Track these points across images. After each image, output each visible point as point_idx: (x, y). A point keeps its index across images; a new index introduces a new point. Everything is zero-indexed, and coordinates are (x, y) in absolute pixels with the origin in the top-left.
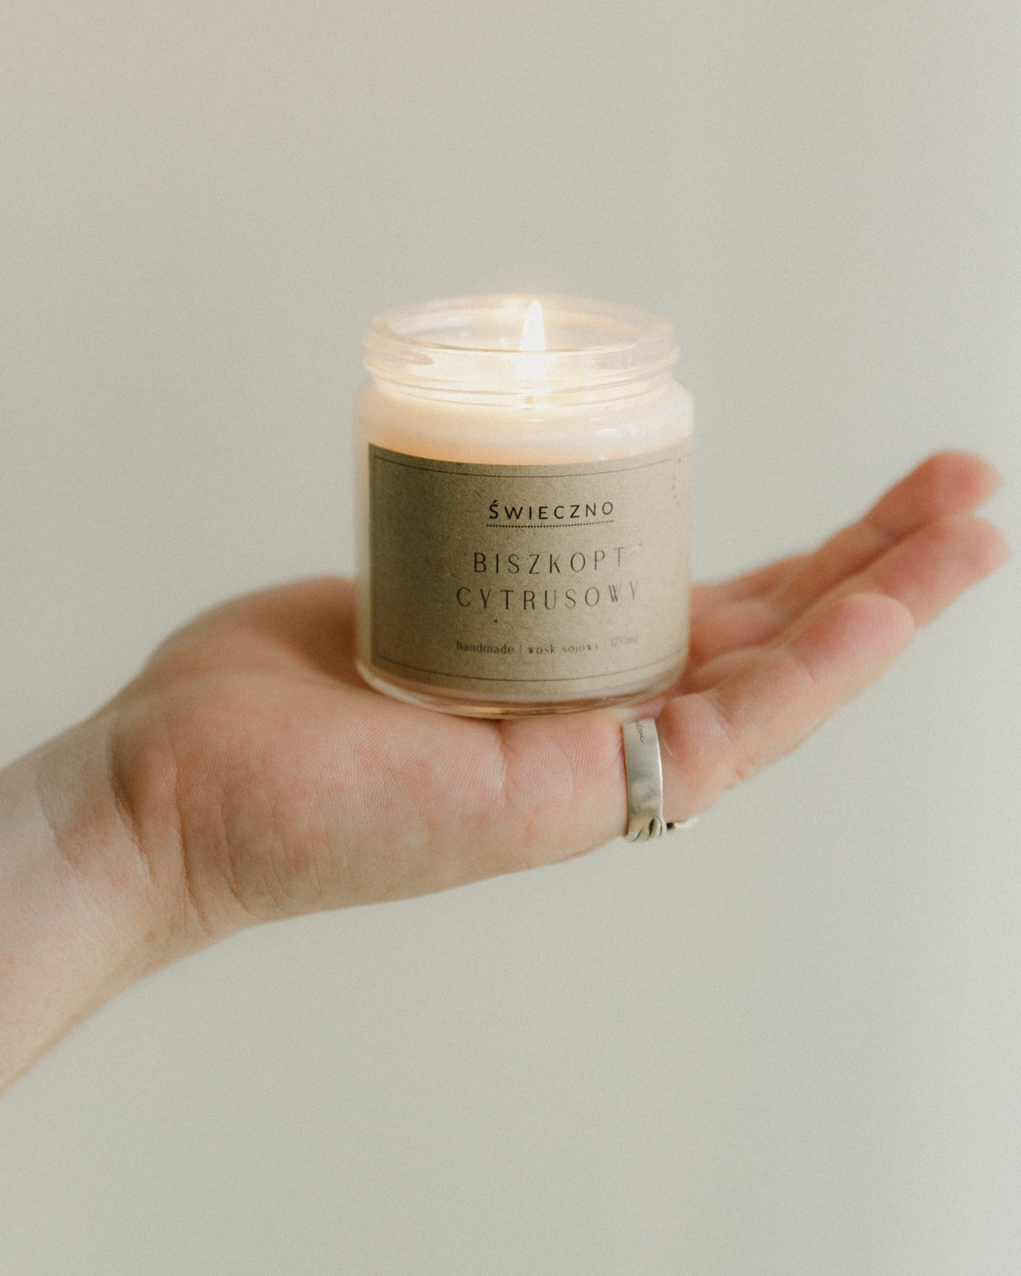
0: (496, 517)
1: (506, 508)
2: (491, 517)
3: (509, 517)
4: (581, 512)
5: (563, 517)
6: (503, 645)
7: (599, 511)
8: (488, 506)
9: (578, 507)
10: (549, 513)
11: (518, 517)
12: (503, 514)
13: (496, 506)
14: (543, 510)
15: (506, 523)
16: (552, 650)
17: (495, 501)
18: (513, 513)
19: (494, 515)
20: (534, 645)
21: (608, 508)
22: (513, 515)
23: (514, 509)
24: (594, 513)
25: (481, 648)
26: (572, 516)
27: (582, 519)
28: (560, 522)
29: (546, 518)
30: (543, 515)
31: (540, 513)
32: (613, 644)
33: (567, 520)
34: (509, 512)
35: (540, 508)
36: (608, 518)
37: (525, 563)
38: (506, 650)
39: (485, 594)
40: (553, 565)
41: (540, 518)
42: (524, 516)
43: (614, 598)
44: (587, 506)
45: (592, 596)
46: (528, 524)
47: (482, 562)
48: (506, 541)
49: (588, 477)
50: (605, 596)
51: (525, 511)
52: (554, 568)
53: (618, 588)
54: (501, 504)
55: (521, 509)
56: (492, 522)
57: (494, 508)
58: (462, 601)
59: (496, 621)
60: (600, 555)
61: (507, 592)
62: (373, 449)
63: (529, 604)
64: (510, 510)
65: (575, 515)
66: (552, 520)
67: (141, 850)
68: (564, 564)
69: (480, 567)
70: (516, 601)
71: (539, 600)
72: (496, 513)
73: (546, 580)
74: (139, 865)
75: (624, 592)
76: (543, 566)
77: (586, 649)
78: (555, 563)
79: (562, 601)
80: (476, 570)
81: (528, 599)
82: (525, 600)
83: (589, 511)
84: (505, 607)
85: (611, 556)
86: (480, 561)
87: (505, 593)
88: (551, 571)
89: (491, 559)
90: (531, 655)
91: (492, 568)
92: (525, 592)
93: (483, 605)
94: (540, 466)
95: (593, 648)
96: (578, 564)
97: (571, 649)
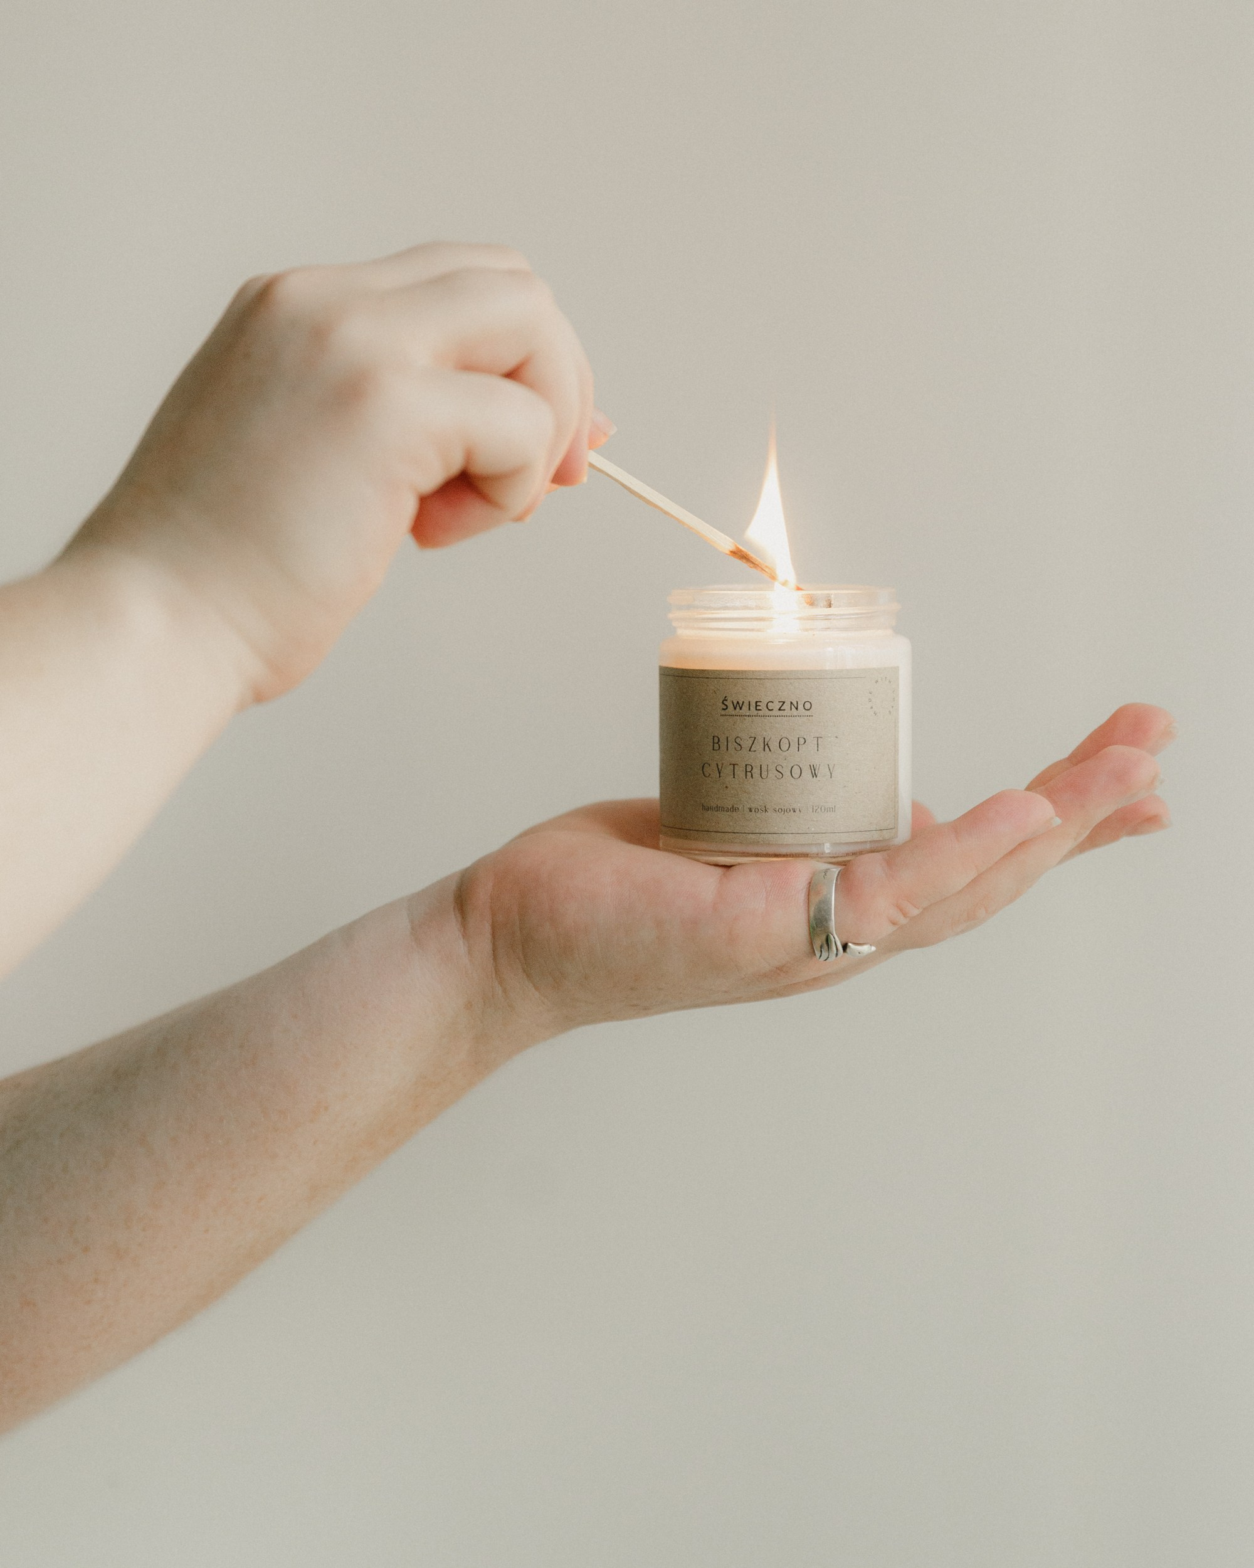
0: (727, 708)
1: (733, 703)
2: (723, 709)
3: (735, 709)
4: (787, 706)
5: (772, 710)
6: (731, 806)
7: (800, 707)
8: (722, 699)
9: (784, 703)
10: (763, 706)
11: (741, 709)
12: (731, 707)
13: (726, 700)
14: (758, 704)
15: (733, 713)
16: (766, 810)
17: (726, 697)
18: (738, 705)
19: (725, 707)
20: (753, 806)
21: (807, 706)
22: (738, 708)
23: (738, 702)
24: (797, 709)
25: (718, 808)
26: (780, 710)
27: (787, 712)
28: (770, 713)
29: (761, 710)
30: (758, 708)
31: (756, 706)
32: (814, 811)
33: (776, 712)
34: (735, 705)
35: (756, 702)
36: (808, 713)
37: (746, 744)
38: (734, 809)
39: (720, 767)
40: (766, 745)
41: (756, 709)
42: (745, 707)
43: (815, 775)
44: (791, 703)
45: (796, 772)
46: (748, 714)
47: (717, 743)
48: (733, 727)
49: (792, 681)
50: (807, 774)
51: (747, 704)
52: (766, 747)
53: (817, 768)
54: (729, 699)
55: (743, 702)
56: (723, 712)
57: (725, 702)
58: (705, 773)
59: (727, 787)
60: (802, 741)
61: (734, 765)
62: (660, 666)
63: (749, 774)
64: (735, 704)
65: (782, 708)
66: (765, 711)
67: (464, 937)
68: (774, 745)
69: (716, 746)
70: (740, 772)
71: (756, 771)
72: (723, 703)
73: (761, 757)
74: (461, 947)
75: (823, 771)
76: (758, 746)
77: (792, 811)
78: (767, 744)
79: (773, 773)
80: (713, 749)
81: (748, 771)
82: (746, 772)
83: (792, 706)
84: (732, 777)
85: (811, 743)
86: (716, 741)
87: (732, 767)
88: (764, 750)
89: (723, 740)
90: (750, 813)
91: (723, 747)
92: (746, 765)
93: (718, 775)
94: (756, 671)
95: (797, 811)
96: (785, 746)
97: (780, 810)
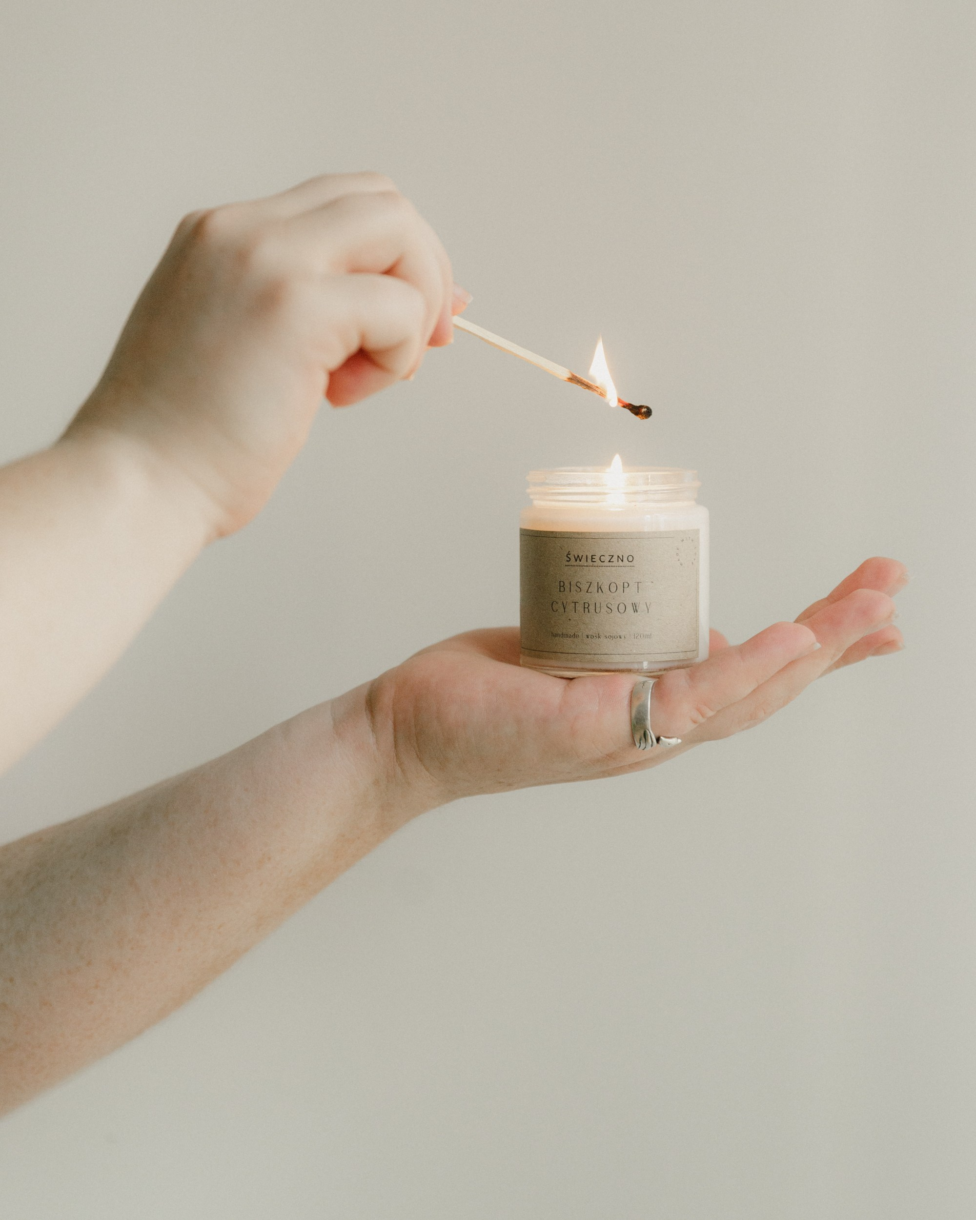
0: (570, 560)
1: (574, 556)
2: (567, 561)
3: (576, 560)
4: (615, 559)
5: (604, 562)
6: (573, 633)
7: (625, 559)
8: (566, 555)
9: (613, 556)
10: (597, 558)
11: (580, 561)
12: (573, 559)
13: (570, 554)
14: (594, 557)
15: (575, 564)
16: (599, 637)
17: (569, 552)
18: (578, 558)
19: (569, 560)
20: (590, 633)
21: (630, 559)
22: (578, 560)
23: (578, 556)
24: (622, 561)
25: (564, 635)
26: (609, 561)
27: (615, 563)
28: (603, 564)
29: (595, 562)
30: (593, 560)
31: (592, 558)
32: (636, 637)
33: (607, 563)
34: (576, 558)
35: (592, 556)
36: (630, 564)
37: (584, 587)
38: (575, 636)
39: (565, 604)
40: (599, 588)
41: (592, 561)
42: (584, 560)
43: (636, 611)
44: (618, 557)
45: (622, 608)
46: (586, 565)
47: (563, 586)
48: (575, 574)
49: (618, 540)
50: (630, 609)
51: (584, 557)
52: (599, 589)
53: (638, 605)
54: (572, 553)
55: (582, 556)
56: (567, 563)
57: (568, 555)
58: (554, 609)
59: (570, 619)
60: (626, 585)
61: (575, 603)
62: (521, 530)
63: (587, 610)
64: (576, 556)
65: (611, 560)
66: (598, 563)
67: (373, 731)
68: (605, 588)
69: (562, 589)
70: (580, 608)
71: (592, 608)
72: (567, 556)
73: (595, 597)
74: (371, 739)
75: (642, 607)
76: (594, 589)
77: (619, 638)
79: (604, 609)
80: (560, 591)
81: (586, 607)
82: (584, 608)
83: (619, 559)
84: (574, 611)
85: (633, 587)
86: (562, 586)
87: (573, 605)
88: (598, 592)
89: (567, 584)
90: (587, 639)
91: (567, 589)
92: (584, 603)
93: (563, 610)
94: (592, 533)
95: (623, 637)
96: (613, 589)
97: (610, 637)
